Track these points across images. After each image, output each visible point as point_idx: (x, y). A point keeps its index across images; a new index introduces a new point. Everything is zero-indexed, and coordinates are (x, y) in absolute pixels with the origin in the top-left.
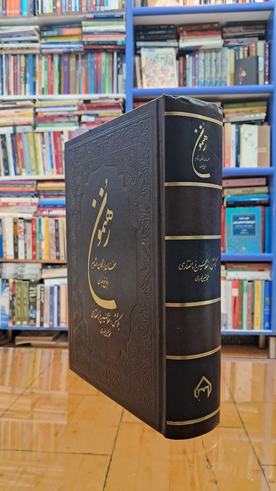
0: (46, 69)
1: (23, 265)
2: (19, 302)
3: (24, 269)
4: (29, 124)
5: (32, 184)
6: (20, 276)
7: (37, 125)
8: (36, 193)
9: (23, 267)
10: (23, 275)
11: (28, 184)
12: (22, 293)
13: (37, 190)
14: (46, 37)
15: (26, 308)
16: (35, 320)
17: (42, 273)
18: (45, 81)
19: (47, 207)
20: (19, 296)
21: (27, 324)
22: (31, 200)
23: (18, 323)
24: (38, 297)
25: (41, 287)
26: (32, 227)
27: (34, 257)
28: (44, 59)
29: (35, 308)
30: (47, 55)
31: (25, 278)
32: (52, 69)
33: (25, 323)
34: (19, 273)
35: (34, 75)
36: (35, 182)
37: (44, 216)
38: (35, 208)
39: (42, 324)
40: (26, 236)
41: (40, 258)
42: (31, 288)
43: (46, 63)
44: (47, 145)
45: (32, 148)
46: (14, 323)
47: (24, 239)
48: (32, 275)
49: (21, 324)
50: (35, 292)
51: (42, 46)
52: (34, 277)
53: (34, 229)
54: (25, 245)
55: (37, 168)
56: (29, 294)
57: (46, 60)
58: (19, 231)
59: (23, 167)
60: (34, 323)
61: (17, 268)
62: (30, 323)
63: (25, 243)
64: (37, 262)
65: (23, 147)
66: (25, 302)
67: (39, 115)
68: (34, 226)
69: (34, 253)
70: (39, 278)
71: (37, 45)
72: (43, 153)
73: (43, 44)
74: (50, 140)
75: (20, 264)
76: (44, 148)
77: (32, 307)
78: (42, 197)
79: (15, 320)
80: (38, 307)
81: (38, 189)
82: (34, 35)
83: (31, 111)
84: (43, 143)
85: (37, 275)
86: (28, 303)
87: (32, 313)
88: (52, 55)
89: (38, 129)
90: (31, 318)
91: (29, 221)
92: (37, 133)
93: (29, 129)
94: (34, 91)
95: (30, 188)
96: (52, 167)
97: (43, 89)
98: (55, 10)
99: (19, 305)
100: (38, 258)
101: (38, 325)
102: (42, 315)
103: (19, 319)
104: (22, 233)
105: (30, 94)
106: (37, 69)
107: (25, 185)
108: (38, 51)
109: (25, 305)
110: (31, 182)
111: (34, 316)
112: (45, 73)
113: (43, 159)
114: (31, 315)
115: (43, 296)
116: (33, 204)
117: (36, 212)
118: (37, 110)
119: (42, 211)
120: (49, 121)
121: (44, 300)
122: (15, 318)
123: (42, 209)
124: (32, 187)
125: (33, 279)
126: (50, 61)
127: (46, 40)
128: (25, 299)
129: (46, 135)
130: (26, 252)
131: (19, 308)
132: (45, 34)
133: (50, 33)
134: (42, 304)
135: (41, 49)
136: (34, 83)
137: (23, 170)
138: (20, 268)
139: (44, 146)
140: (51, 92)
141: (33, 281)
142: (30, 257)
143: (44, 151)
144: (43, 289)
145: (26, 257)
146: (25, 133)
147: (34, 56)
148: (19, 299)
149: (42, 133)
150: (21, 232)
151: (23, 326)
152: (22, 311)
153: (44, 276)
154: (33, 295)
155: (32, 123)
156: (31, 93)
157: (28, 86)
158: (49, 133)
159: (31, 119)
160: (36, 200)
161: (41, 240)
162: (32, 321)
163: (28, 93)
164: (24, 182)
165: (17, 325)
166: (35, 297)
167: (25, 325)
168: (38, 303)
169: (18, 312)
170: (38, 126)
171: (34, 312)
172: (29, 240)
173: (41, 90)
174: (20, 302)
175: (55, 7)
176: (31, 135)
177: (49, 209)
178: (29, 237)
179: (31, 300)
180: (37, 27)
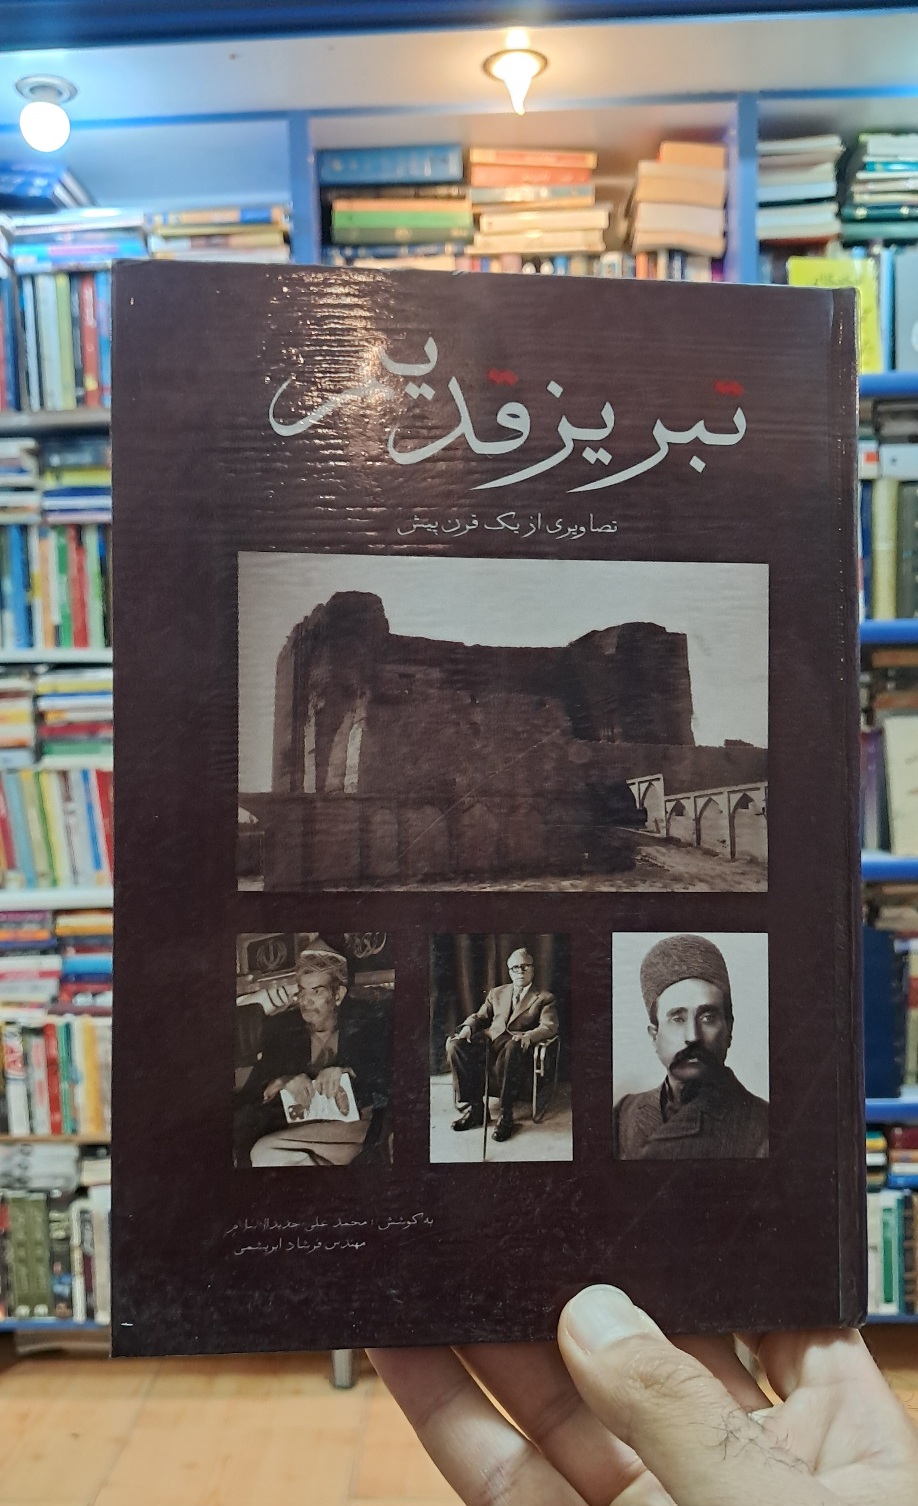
0: (63, 567)
1: (28, 1149)
2: (22, 1253)
3: (30, 1159)
4: (21, 746)
5: (42, 923)
6: (19, 1180)
7: (46, 749)
8: (55, 942)
9: (28, 1154)
10: (30, 1178)
11: (31, 922)
12: (28, 1230)
13: (54, 935)
14: (57, 471)
15: (42, 1270)
16: (69, 1301)
17: (79, 1170)
18: (62, 607)
19: (89, 982)
20: (20, 1236)
21: (50, 1313)
22: (41, 964)
23: (23, 1310)
24: (76, 1240)
25: (83, 1212)
26: (47, 1047)
27: (56, 1128)
28: (53, 539)
29: (68, 1269)
30: (60, 528)
31: (36, 1184)
32: (81, 569)
33: (42, 1309)
34: (17, 1173)
35: (27, 584)
36: (49, 916)
37: (78, 1012)
38: (51, 987)
39: (90, 1312)
40: (30, 1071)
41: (74, 1131)
42: (54, 1215)
43: (62, 552)
44: (78, 804)
45: (33, 814)
46: (10, 1312)
47: (26, 1080)
48: (55, 1177)
49: (32, 1314)
50: (66, 1223)
51: (50, 503)
52: (60, 1183)
53: (54, 1052)
54: (29, 1096)
55: (51, 866)
56: (49, 1231)
57: (63, 541)
58: (11, 1059)
59: (11, 864)
60: (68, 1311)
61: (8, 1158)
62: (58, 1311)
63: (28, 1091)
64: (67, 1141)
65: (7, 811)
66: (39, 1252)
67: (51, 719)
68: (54, 1043)
69: (57, 1117)
70: (73, 1186)
71: (32, 500)
72: (68, 830)
73: (48, 494)
74: (87, 791)
75: (18, 1147)
76: (72, 813)
77: (58, 1267)
78: (71, 952)
79: (12, 1303)
80: (77, 1266)
81: (59, 932)
82: (22, 471)
83: (24, 706)
84: (67, 797)
85: (68, 1179)
86: (47, 1255)
87: (61, 1283)
88: (79, 529)
89: (49, 761)
90: (58, 1298)
91: (38, 1032)
92: (48, 771)
93: (22, 759)
94: (29, 639)
95: (33, 931)
96: (98, 864)
97: (57, 629)
98: (81, 401)
99: (22, 1261)
100: (67, 1128)
101: (79, 1316)
102: (89, 1289)
103: (24, 1301)
104: (20, 1066)
105: (19, 646)
106: (36, 569)
107: (19, 924)
108: (32, 518)
109: (39, 1260)
110: (36, 917)
111: (65, 1290)
112: (60, 583)
113: (70, 844)
114: (59, 1289)
115: (88, 1235)
116: (44, 974)
117: (54, 1000)
118: (43, 704)
119: (76, 994)
120: (83, 736)
121: (92, 1245)
122: (12, 1298)
123: (72, 987)
124: (43, 927)
125: (56, 1189)
126: (73, 546)
127: (58, 478)
128: (38, 1244)
129: (75, 778)
130: (31, 1117)
131: (23, 1271)
132: (55, 460)
133: (72, 458)
134: (87, 1260)
135: (44, 512)
136: (29, 611)
137: (11, 875)
138: (18, 1159)
139: (71, 806)
140: (82, 639)
141: (57, 1194)
142: (43, 1128)
143: (72, 821)
144: (86, 1216)
145: (32, 1130)
146: (12, 771)
147: (24, 529)
148: (20, 1245)
149: (64, 775)
150: (14, 1062)
151: (37, 1320)
152: (32, 1276)
153: (87, 1179)
154: (61, 1234)
155: (32, 743)
156: (22, 642)
157: (9, 618)
158: (85, 774)
159: (26, 732)
160: (53, 962)
161: (74, 1082)
162: (62, 1305)
163: (10, 641)
164: (19, 917)
165: (22, 1318)
166: (67, 1239)
167: (45, 1316)
168: (77, 1256)
169: (19, 1280)
170: (50, 753)
171: (66, 1279)
172: (40, 1084)
173: (51, 631)
174: (27, 1253)
175: (81, 393)
176: (27, 777)
177: (96, 987)
178: (39, 1074)
179: (58, 1248)
180: (30, 443)
